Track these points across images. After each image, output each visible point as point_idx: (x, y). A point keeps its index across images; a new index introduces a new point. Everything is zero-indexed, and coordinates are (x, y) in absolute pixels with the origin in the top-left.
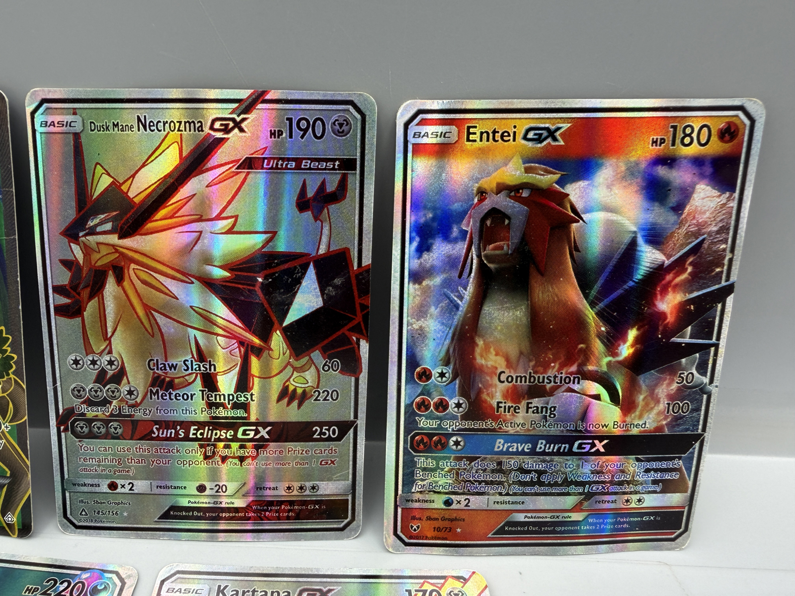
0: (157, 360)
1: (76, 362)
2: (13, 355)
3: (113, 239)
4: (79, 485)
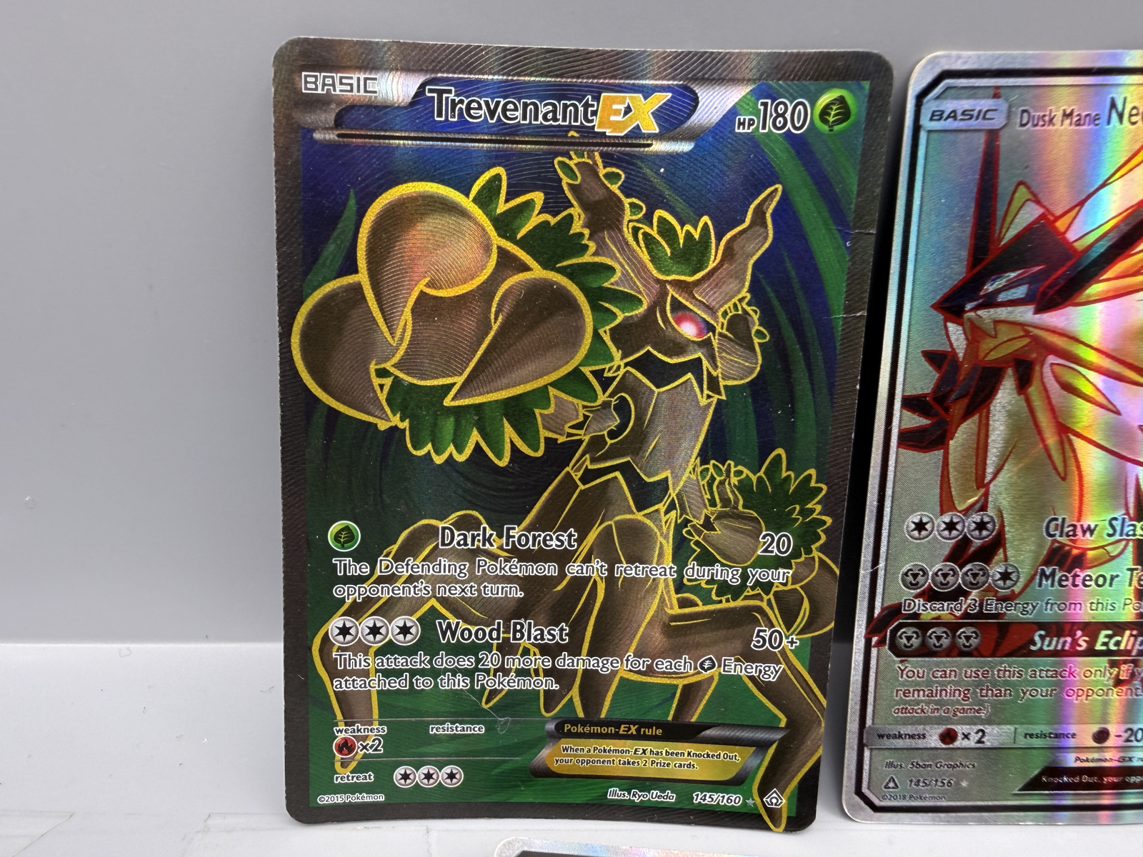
0: (1064, 519)
1: (920, 526)
2: (824, 518)
3: (1026, 314)
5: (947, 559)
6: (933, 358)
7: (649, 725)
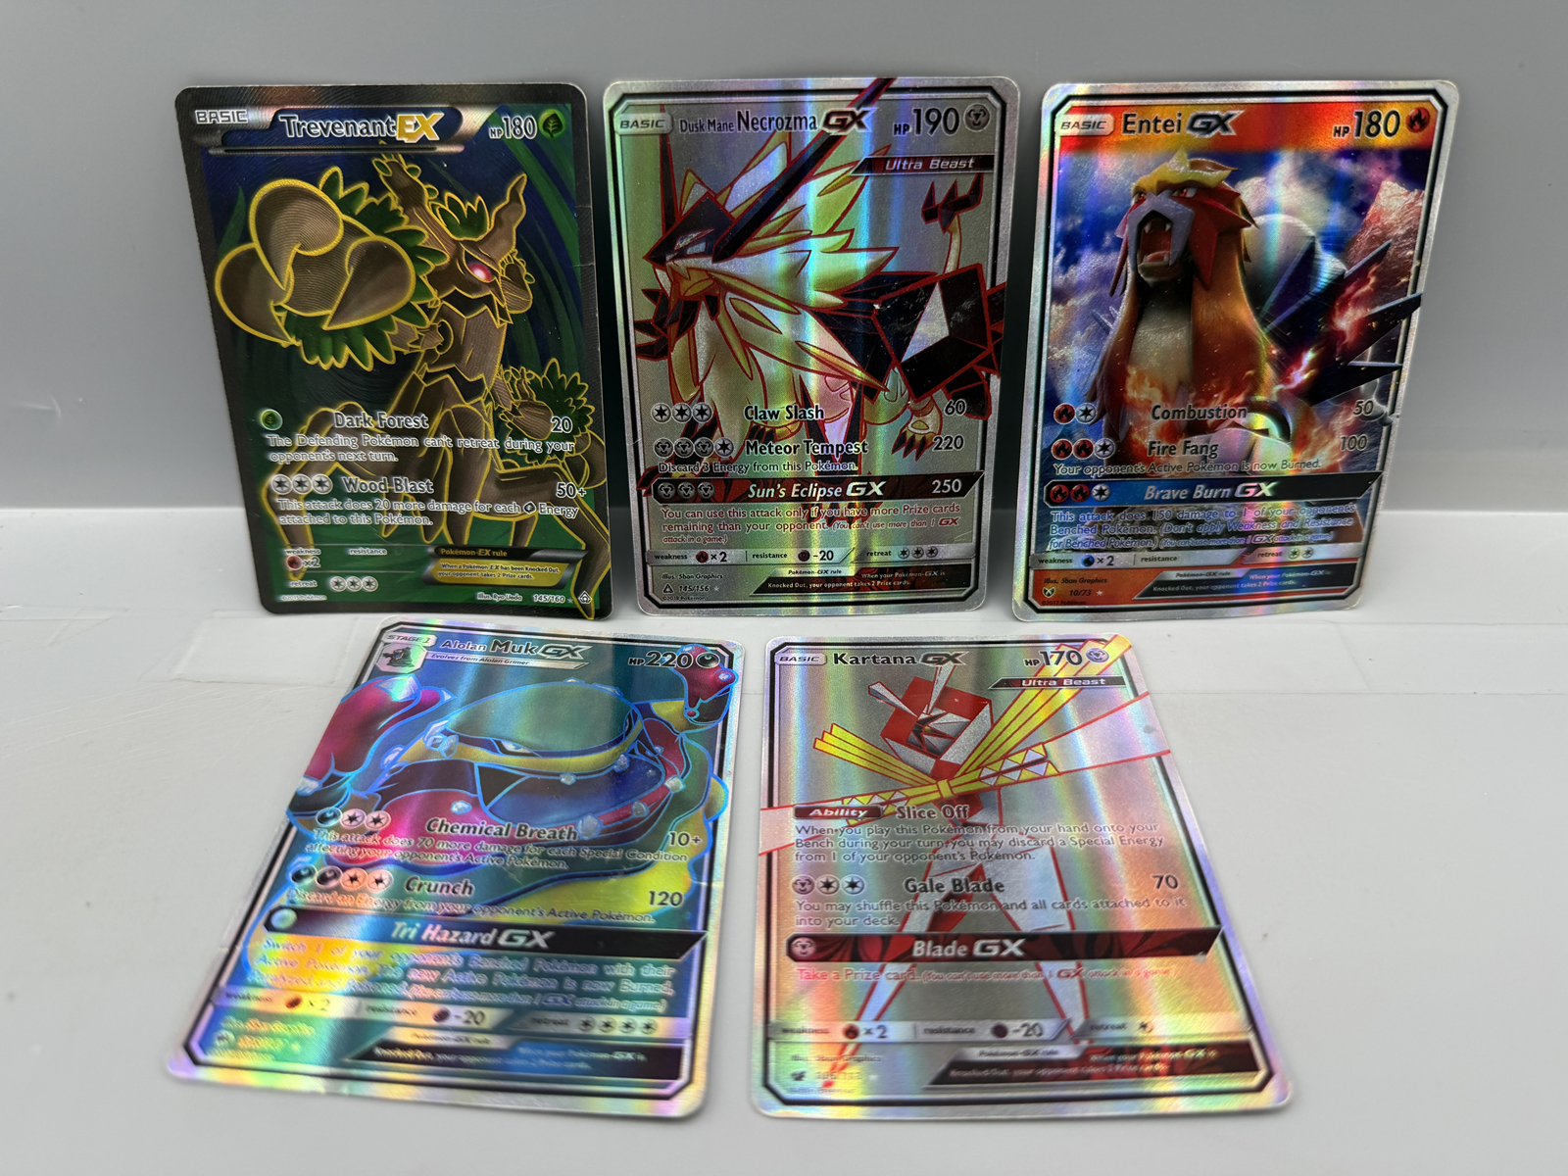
0: (756, 407)
1: (661, 412)
2: (589, 406)
3: (707, 263)
4: (662, 557)
5: (682, 436)
6: (652, 294)
7: (497, 549)
